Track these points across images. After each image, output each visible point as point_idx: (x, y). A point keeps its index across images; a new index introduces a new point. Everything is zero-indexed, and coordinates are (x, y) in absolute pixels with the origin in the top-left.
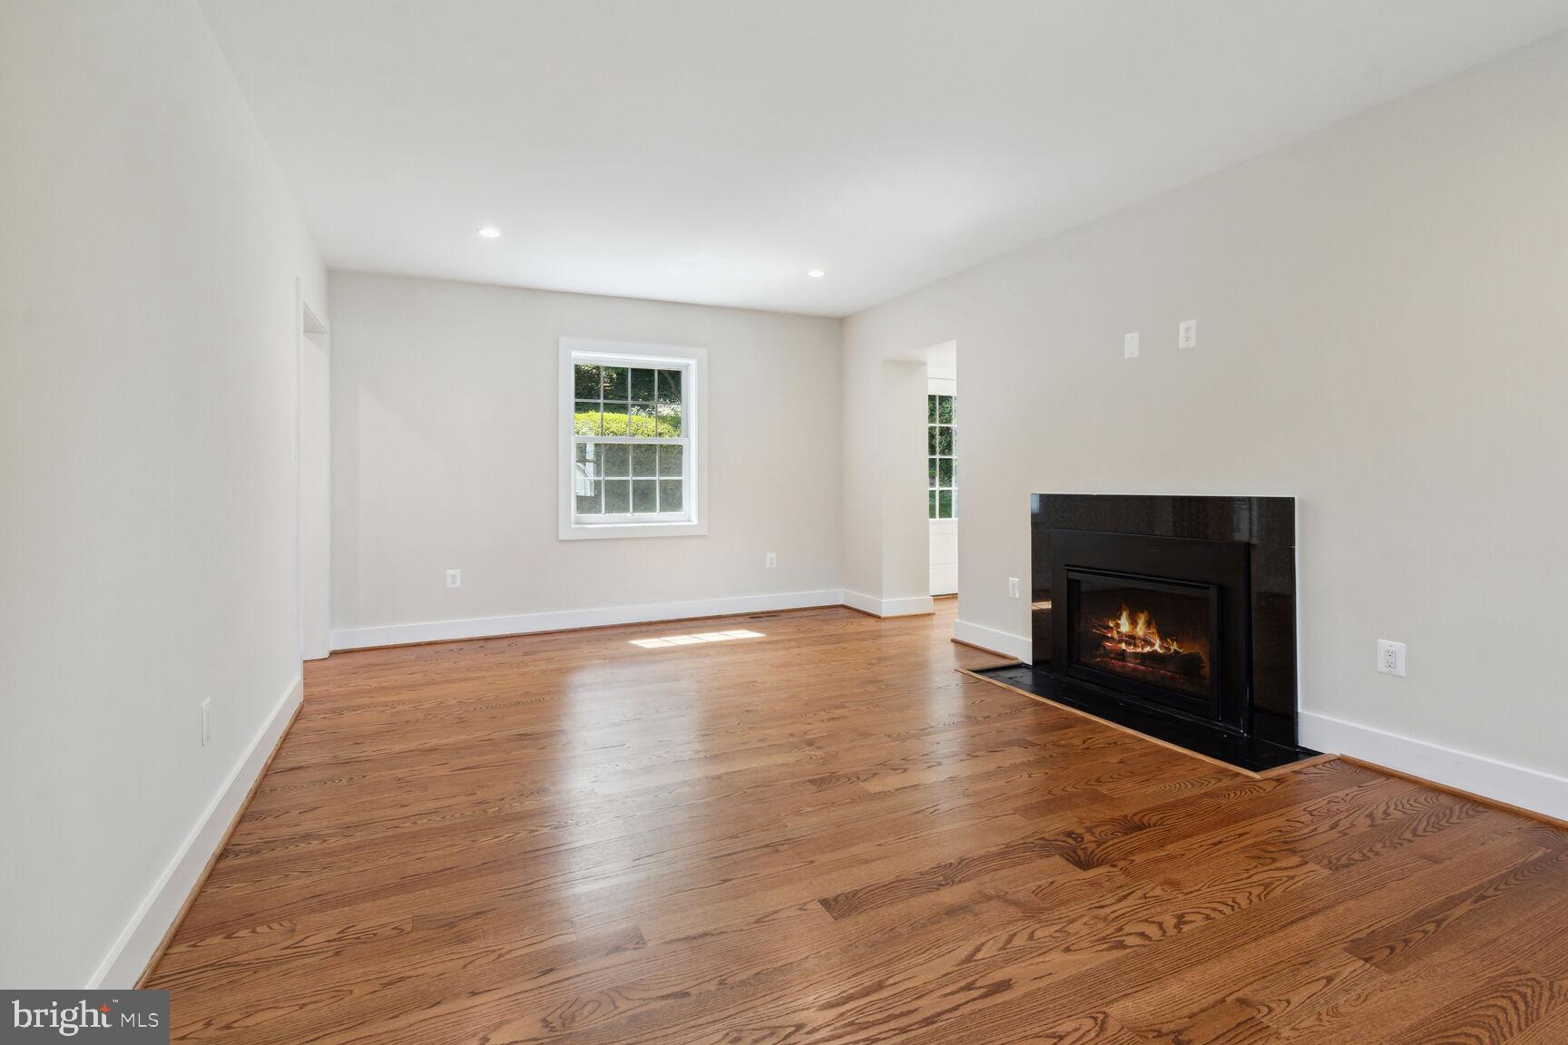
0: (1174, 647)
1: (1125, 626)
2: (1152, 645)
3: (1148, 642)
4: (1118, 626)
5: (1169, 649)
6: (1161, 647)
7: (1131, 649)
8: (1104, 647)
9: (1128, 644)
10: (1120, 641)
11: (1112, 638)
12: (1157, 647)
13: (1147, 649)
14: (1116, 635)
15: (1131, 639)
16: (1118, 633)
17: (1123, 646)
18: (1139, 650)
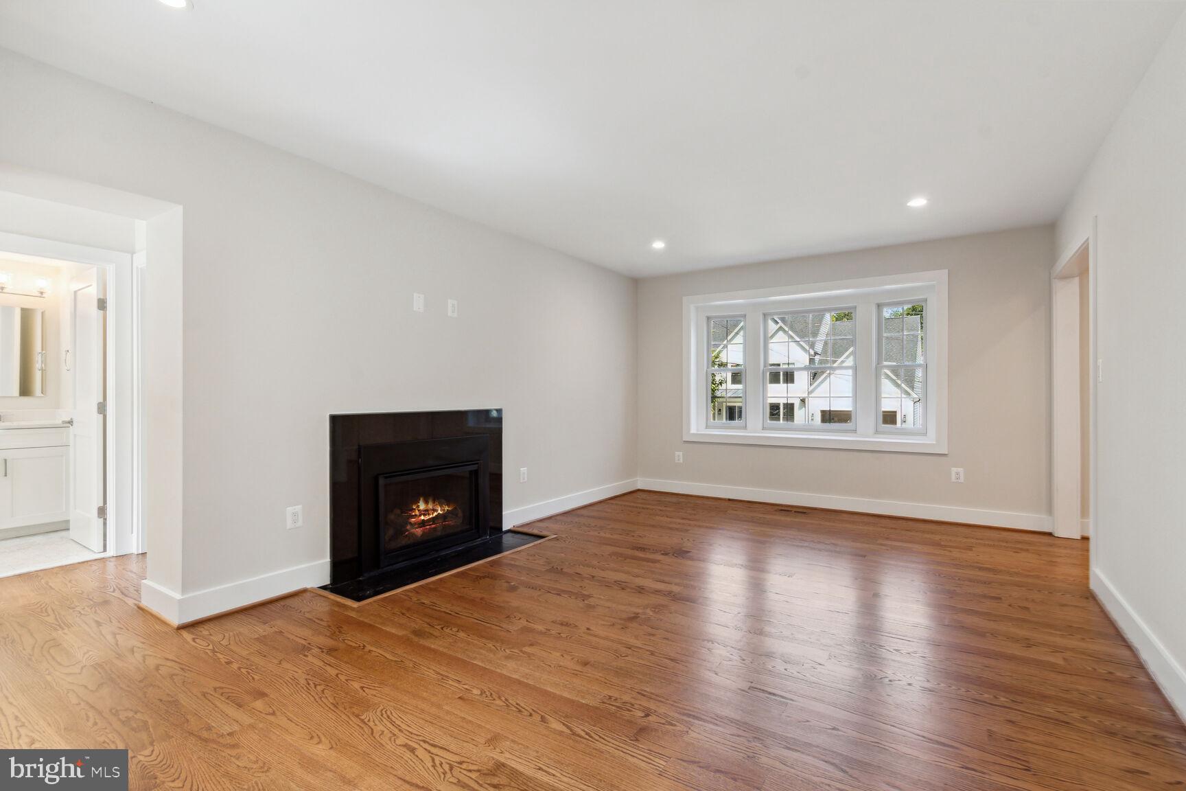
0: (447, 508)
1: (422, 506)
2: (436, 511)
3: (434, 510)
4: (418, 506)
5: (444, 510)
6: (441, 510)
7: (427, 517)
8: (410, 523)
9: (425, 515)
10: (420, 515)
11: (416, 515)
12: (439, 512)
13: (435, 514)
14: (417, 513)
15: (426, 512)
16: (419, 510)
17: (422, 517)
18: (431, 516)
